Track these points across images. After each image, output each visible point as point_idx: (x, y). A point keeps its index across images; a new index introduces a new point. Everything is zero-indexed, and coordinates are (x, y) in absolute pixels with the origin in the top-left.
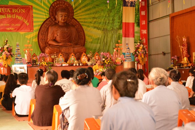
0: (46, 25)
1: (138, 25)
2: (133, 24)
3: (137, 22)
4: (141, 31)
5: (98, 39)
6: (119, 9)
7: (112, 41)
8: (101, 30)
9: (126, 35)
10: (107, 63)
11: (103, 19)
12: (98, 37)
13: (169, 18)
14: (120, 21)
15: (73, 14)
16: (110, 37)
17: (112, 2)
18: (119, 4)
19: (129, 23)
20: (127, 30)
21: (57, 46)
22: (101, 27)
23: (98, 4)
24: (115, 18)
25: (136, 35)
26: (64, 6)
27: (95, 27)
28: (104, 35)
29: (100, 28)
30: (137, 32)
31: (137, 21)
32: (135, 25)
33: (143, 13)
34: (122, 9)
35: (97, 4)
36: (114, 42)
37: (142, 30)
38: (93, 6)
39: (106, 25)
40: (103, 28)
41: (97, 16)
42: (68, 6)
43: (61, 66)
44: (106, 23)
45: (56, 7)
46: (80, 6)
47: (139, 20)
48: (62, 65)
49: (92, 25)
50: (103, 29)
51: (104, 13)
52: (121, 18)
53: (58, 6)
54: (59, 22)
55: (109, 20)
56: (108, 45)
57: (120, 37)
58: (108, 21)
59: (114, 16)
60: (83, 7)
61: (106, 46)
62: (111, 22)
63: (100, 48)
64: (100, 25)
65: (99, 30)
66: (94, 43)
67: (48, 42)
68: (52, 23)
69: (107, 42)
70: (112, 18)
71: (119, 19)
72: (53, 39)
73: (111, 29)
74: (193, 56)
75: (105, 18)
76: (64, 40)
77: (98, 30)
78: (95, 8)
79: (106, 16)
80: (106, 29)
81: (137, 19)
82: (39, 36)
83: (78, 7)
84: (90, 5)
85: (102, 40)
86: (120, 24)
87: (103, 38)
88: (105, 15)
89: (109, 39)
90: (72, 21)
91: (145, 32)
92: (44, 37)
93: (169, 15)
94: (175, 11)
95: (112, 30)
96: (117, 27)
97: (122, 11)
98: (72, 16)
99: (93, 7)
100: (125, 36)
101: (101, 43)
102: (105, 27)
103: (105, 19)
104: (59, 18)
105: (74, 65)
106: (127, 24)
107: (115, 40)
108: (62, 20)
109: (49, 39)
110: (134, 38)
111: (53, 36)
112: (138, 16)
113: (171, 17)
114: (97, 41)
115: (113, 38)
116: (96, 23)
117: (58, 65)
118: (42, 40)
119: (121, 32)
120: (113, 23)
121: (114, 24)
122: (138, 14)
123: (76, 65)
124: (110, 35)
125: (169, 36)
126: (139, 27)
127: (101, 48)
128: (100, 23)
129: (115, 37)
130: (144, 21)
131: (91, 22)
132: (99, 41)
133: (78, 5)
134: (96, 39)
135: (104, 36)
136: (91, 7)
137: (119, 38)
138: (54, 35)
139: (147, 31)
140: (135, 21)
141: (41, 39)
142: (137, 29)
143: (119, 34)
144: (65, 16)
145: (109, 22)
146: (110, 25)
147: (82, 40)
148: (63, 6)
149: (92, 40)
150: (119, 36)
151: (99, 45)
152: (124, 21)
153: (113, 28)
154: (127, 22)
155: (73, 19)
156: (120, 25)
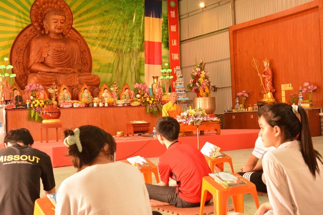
0: (25, 37)
1: (167, 46)
2: (160, 44)
3: (165, 42)
4: (171, 56)
5: (109, 65)
6: (139, 20)
7: (131, 70)
8: (113, 51)
9: (150, 61)
10: (151, 102)
11: (116, 34)
12: (109, 62)
13: (228, 32)
14: (142, 38)
15: (72, 22)
16: (127, 63)
17: (129, 9)
18: (139, 13)
19: (153, 43)
20: (152, 54)
21: (51, 74)
22: (113, 47)
23: (107, 10)
24: (135, 34)
25: (163, 60)
26: (56, 7)
27: (103, 47)
28: (118, 58)
29: (111, 48)
30: (165, 57)
31: (166, 40)
32: (163, 46)
33: (173, 28)
34: (144, 20)
35: (105, 9)
36: (133, 70)
37: (172, 54)
38: (99, 12)
39: (120, 44)
40: (116, 47)
41: (106, 28)
42: (62, 6)
43: (71, 107)
44: (120, 40)
45: (42, 7)
46: (79, 10)
47: (168, 39)
48: (72, 105)
49: (99, 42)
50: (117, 49)
51: (117, 25)
52: (142, 34)
53: (46, 5)
54: (49, 32)
55: (125, 36)
56: (124, 75)
57: (142, 63)
58: (123, 38)
59: (132, 31)
60: (84, 12)
61: (121, 78)
62: (128, 39)
63: (111, 79)
64: (112, 43)
65: (110, 50)
66: (103, 72)
67: (31, 67)
68: (36, 35)
69: (122, 70)
70: (129, 32)
71: (140, 36)
72: (40, 62)
73: (128, 50)
74: (281, 91)
75: (118, 33)
76: (61, 63)
77: (108, 51)
78: (104, 16)
79: (120, 29)
80: (121, 50)
81: (165, 36)
82: (13, 55)
83: (77, 12)
84: (96, 10)
85: (115, 67)
86: (141, 43)
87: (117, 64)
88: (118, 28)
89: (125, 66)
90: (70, 32)
91: (176, 57)
92: (21, 58)
93: (228, 28)
94: (238, 22)
95: (130, 52)
96: (138, 47)
97: (144, 23)
98: (69, 25)
99: (100, 14)
100: (149, 63)
101: (114, 73)
102: (120, 47)
103: (118, 35)
104: (49, 25)
105: (95, 105)
106: (151, 44)
107: (135, 68)
108: (55, 28)
109: (32, 62)
110: (161, 66)
111: (40, 57)
112: (166, 32)
113: (231, 32)
114: (107, 69)
115: (132, 64)
116: (106, 39)
117: (65, 106)
118: (17, 63)
119: (143, 55)
120: (131, 41)
121: (133, 43)
122: (166, 29)
123: (98, 105)
124: (127, 59)
125: (229, 61)
126: (168, 49)
127: (113, 81)
128: (111, 40)
129: (135, 63)
130: (175, 41)
131: (97, 38)
132: (111, 68)
133: (76, 9)
134: (105, 66)
135: (117, 61)
136: (97, 13)
137: (140, 65)
138: (41, 55)
139: (178, 56)
140: (162, 40)
141: (16, 61)
142: (165, 52)
143: (141, 58)
144: (62, 21)
145: (124, 40)
146: (126, 44)
147: (86, 65)
148: (54, 6)
149: (98, 67)
150: (140, 62)
151: (110, 75)
152: (146, 39)
153: (131, 49)
154: (151, 40)
155: (72, 30)
156: (141, 45)
